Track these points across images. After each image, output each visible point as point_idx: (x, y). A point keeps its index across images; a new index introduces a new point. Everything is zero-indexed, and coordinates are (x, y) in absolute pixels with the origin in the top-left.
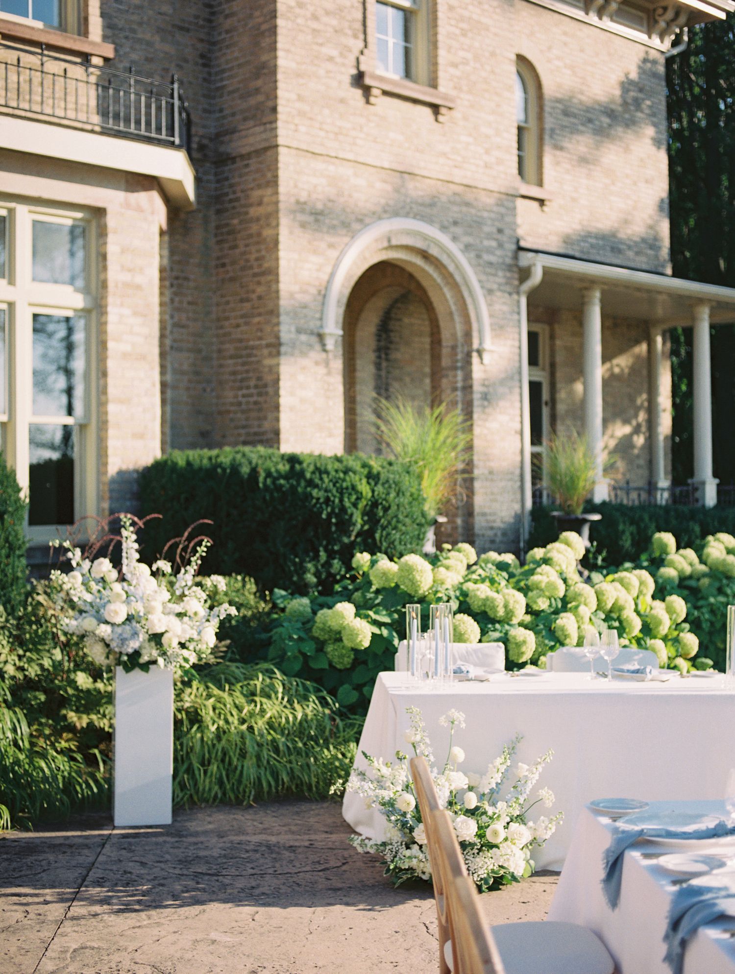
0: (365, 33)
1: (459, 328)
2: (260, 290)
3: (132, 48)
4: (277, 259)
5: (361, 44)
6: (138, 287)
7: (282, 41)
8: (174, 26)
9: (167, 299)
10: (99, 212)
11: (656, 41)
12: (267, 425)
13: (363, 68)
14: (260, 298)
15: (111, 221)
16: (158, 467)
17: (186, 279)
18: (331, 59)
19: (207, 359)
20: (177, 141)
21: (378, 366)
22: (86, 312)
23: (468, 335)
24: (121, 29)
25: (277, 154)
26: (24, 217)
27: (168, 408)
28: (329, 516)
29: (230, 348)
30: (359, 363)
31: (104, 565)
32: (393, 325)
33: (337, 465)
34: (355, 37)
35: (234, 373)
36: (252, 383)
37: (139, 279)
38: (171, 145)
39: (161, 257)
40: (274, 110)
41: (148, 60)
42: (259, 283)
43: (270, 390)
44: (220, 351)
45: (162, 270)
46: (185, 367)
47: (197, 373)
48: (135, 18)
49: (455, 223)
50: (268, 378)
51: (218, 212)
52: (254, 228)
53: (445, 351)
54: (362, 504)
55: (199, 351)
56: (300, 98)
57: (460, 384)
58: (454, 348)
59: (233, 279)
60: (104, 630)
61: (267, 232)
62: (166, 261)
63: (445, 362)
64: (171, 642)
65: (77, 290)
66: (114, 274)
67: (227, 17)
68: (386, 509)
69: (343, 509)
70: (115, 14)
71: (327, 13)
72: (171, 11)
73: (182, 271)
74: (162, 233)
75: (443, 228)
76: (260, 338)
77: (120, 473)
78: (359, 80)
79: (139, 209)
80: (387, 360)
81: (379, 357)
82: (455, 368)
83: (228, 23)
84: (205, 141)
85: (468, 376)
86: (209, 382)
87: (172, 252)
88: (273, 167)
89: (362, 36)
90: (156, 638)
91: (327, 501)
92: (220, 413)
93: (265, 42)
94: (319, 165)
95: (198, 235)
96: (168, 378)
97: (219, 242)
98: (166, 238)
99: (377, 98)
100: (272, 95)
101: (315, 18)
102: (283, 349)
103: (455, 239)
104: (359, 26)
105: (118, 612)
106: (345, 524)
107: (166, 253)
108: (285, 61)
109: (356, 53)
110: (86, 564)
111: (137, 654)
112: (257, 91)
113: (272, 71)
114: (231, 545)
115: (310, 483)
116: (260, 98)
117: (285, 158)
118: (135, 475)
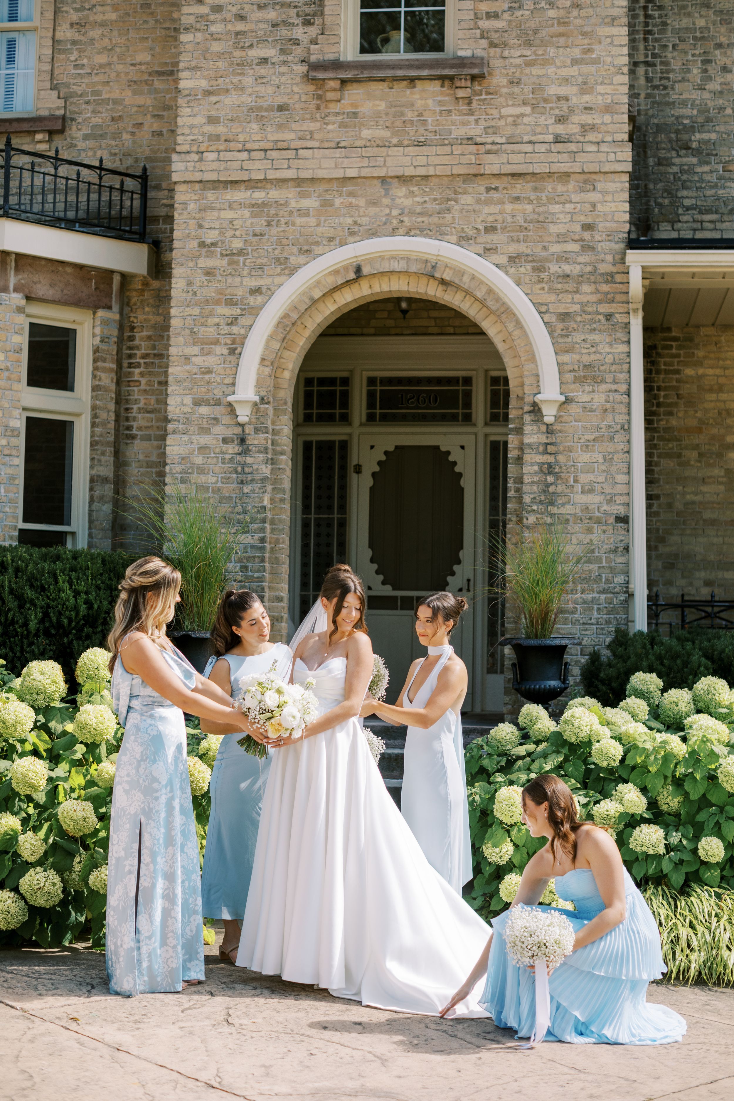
0: (323, 15)
3: (93, 112)
8: (150, 74)
13: (312, 60)
24: (81, 95)
48: (101, 78)
70: (72, 81)
72: (149, 58)
73: (154, 347)
94: (237, 195)
102: (171, 427)
103: (486, 252)
104: (313, 9)
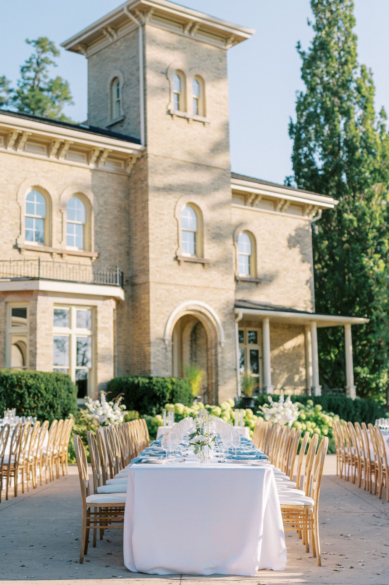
0: (178, 243)
1: (213, 335)
2: (145, 326)
4: (149, 317)
5: (177, 247)
6: (107, 328)
7: (151, 250)
8: (118, 244)
9: (116, 330)
10: (95, 307)
11: (306, 217)
12: (147, 368)
13: (178, 254)
14: (145, 328)
15: (99, 309)
16: (112, 381)
17: (122, 322)
18: (167, 253)
19: (129, 347)
20: (118, 284)
21: (191, 346)
22: (91, 336)
23: (216, 337)
25: (149, 284)
26: (74, 310)
27: (116, 364)
28: (160, 394)
29: (136, 344)
30: (184, 346)
31: (98, 402)
32: (197, 331)
33: (163, 380)
34: (175, 245)
35: (137, 352)
36: (142, 355)
37: (107, 326)
38: (116, 286)
39: (114, 317)
40: (148, 271)
41: (110, 256)
42: (144, 324)
43: (148, 357)
44: (133, 345)
45: (114, 321)
46: (122, 350)
47: (125, 352)
49: (211, 300)
50: (147, 354)
51: (133, 301)
52: (143, 307)
53: (209, 343)
54: (169, 391)
55: (126, 345)
56: (157, 266)
57: (214, 354)
58: (211, 341)
59: (137, 322)
60: (97, 417)
61: (147, 308)
62: (115, 318)
63: (209, 346)
64: (113, 420)
65: (88, 329)
66: (100, 325)
67: (135, 240)
68: (177, 393)
69: (163, 393)
71: (166, 239)
72: (117, 239)
74: (114, 310)
75: (206, 302)
76: (145, 341)
77: (101, 384)
78: (176, 258)
79: (107, 305)
80: (195, 344)
81: (192, 343)
82: (212, 348)
83: (135, 242)
84: (128, 279)
85: (216, 351)
86: (129, 355)
87: (117, 314)
88: (148, 288)
89: (177, 244)
90: (109, 419)
91: (159, 390)
92: (133, 365)
93: (146, 249)
94: (163, 286)
95: (126, 308)
96: (116, 354)
97: (133, 310)
98: (116, 311)
99: (182, 263)
100: (148, 266)
101: (162, 241)
102: (152, 345)
103: (211, 306)
104: (176, 241)
105: (101, 413)
106: (164, 397)
107: (115, 315)
108: (152, 255)
109: (175, 249)
110: (93, 402)
111: (104, 423)
112: (143, 264)
113: (148, 259)
114: (132, 403)
115: (154, 385)
116: (144, 267)
117: (152, 285)
118: (105, 384)
